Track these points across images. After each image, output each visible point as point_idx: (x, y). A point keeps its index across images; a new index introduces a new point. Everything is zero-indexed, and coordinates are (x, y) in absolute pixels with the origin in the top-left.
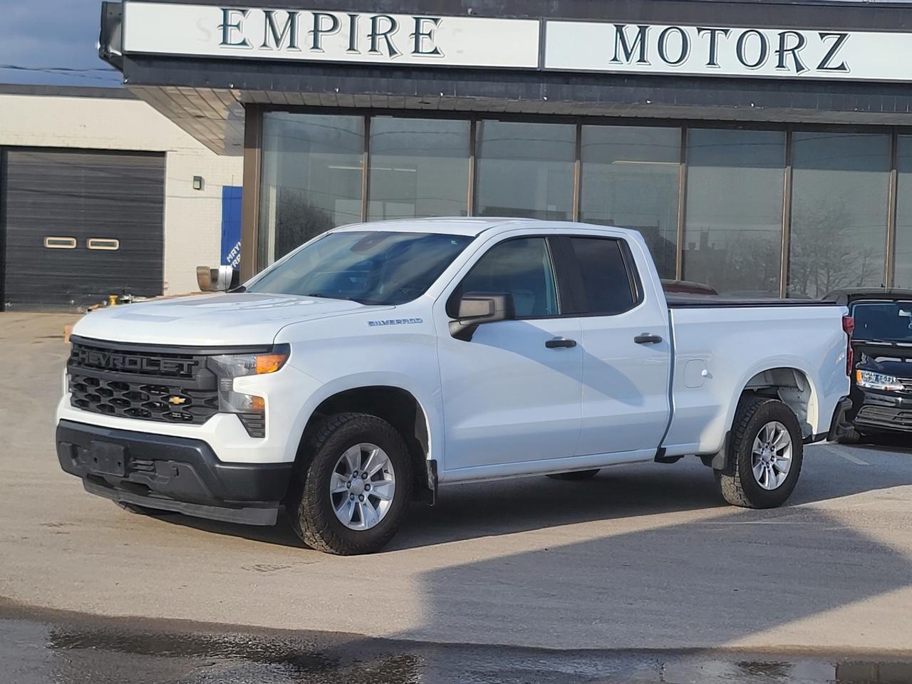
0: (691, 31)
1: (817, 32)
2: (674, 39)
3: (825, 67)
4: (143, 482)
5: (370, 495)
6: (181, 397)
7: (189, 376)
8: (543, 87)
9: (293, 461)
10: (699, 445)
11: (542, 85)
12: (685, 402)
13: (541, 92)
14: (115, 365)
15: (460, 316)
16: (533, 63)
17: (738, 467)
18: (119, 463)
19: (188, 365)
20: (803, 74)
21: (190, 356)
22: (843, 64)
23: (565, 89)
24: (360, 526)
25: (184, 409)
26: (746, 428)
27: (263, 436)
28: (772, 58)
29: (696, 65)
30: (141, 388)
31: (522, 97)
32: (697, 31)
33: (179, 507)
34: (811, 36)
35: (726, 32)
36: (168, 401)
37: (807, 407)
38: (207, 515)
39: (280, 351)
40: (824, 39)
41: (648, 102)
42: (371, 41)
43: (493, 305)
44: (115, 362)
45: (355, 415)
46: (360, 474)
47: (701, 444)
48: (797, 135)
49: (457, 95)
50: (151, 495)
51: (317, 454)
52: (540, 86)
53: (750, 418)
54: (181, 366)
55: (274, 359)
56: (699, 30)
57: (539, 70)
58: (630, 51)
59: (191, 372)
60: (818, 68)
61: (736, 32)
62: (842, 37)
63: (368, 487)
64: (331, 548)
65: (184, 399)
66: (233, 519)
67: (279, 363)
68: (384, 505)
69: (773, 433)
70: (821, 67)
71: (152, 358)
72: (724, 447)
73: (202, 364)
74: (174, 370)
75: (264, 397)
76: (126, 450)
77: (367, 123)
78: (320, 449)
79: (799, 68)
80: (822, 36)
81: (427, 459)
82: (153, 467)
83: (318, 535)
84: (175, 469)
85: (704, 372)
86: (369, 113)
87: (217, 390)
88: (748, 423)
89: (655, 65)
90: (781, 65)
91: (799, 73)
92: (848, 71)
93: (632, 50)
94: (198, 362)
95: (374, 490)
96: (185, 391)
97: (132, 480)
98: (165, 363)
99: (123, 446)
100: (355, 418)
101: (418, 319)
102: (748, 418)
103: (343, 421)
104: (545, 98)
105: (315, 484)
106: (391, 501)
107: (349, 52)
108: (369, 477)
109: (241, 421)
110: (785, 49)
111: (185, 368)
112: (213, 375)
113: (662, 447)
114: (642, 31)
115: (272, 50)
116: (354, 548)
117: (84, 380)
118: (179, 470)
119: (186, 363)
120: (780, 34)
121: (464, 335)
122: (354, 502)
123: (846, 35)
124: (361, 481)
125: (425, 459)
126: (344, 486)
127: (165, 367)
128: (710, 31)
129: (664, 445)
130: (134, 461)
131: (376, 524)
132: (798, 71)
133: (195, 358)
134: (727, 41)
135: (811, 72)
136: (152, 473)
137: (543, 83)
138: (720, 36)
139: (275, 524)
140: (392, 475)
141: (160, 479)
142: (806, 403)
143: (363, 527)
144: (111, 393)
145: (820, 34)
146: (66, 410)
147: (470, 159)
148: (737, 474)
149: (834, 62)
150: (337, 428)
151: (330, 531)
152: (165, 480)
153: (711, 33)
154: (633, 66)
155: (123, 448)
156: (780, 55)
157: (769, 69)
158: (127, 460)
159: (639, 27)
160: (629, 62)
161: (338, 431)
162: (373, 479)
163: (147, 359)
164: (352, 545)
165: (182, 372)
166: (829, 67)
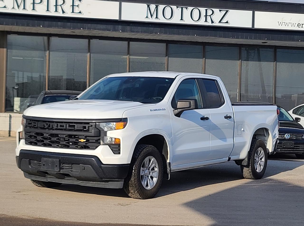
0: (174, 7)
1: (218, 9)
2: (168, 11)
3: (221, 22)
4: (67, 173)
5: (151, 176)
6: (84, 139)
7: (88, 131)
8: (120, 27)
9: (130, 163)
10: (239, 156)
11: (119, 26)
12: (238, 140)
13: (119, 29)
14: (52, 127)
15: (178, 108)
16: (117, 18)
17: (250, 164)
18: (56, 166)
19: (88, 126)
20: (214, 24)
21: (88, 123)
22: (227, 21)
23: (128, 28)
24: (148, 188)
25: (85, 144)
26: (253, 150)
27: (119, 153)
28: (203, 18)
29: (176, 20)
30: (65, 136)
31: (112, 31)
32: (176, 7)
33: (79, 183)
34: (216, 10)
35: (187, 8)
36: (78, 141)
37: (267, 142)
38: (92, 185)
39: (124, 121)
40: (221, 12)
41: (158, 33)
42: (55, 8)
43: (190, 104)
44: (53, 126)
45: (148, 145)
46: (148, 168)
47: (240, 156)
48: (207, 47)
49: (87, 29)
50: (66, 178)
51: (136, 160)
52: (118, 27)
53: (254, 146)
54: (85, 127)
55: (122, 124)
56: (177, 7)
57: (119, 20)
58: (152, 14)
59: (89, 129)
60: (219, 22)
61: (190, 8)
62: (227, 11)
63: (150, 173)
64: (140, 196)
65: (86, 140)
66: (104, 186)
67: (124, 125)
68: (155, 180)
69: (260, 152)
70: (220, 22)
71: (70, 124)
72: (247, 157)
73: (94, 126)
74: (82, 129)
75: (120, 139)
76: (60, 161)
77: (49, 40)
78: (137, 158)
79: (212, 22)
80: (220, 11)
81: (167, 162)
82: (71, 167)
83: (137, 192)
84: (84, 167)
85: (242, 129)
86: (49, 35)
87: (100, 136)
88: (253, 148)
89: (161, 20)
90: (206, 21)
91: (212, 24)
92: (229, 24)
93: (153, 14)
94: (92, 125)
95: (152, 174)
96: (86, 137)
97: (62, 173)
98: (77, 126)
99: (58, 159)
100: (147, 146)
101: (164, 109)
102: (253, 146)
103: (144, 148)
104: (121, 31)
105: (136, 172)
106: (157, 178)
107: (47, 12)
108: (150, 169)
109: (110, 148)
110: (207, 15)
111: (87, 128)
112: (99, 130)
113: (230, 157)
114: (157, 7)
115: (16, 10)
116: (147, 196)
117: (35, 134)
118: (85, 168)
119: (87, 126)
120: (205, 10)
121: (178, 115)
122: (146, 179)
123: (228, 11)
124: (148, 170)
125: (166, 162)
126: (143, 173)
127: (77, 128)
128: (181, 8)
129: (230, 156)
130: (62, 165)
131: (153, 187)
132: (212, 23)
133: (90, 124)
134: (187, 11)
135: (217, 24)
136: (71, 169)
137: (120, 25)
138: (184, 10)
139: (122, 188)
140: (157, 168)
141: (75, 172)
142: (267, 141)
143: (149, 188)
144: (50, 139)
145: (219, 10)
146: (24, 146)
147: (88, 54)
148: (250, 167)
149: (224, 20)
150: (142, 150)
151: (141, 190)
152: (78, 172)
153: (182, 8)
154: (153, 20)
155: (58, 160)
156: (206, 17)
157: (202, 22)
158: (60, 165)
159: (156, 5)
160: (152, 18)
161: (143, 151)
162: (152, 170)
163: (69, 125)
164: (147, 195)
165: (85, 129)
166: (222, 22)
